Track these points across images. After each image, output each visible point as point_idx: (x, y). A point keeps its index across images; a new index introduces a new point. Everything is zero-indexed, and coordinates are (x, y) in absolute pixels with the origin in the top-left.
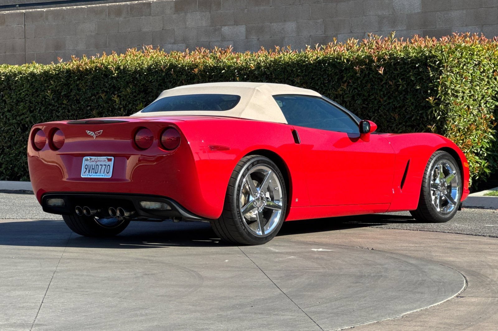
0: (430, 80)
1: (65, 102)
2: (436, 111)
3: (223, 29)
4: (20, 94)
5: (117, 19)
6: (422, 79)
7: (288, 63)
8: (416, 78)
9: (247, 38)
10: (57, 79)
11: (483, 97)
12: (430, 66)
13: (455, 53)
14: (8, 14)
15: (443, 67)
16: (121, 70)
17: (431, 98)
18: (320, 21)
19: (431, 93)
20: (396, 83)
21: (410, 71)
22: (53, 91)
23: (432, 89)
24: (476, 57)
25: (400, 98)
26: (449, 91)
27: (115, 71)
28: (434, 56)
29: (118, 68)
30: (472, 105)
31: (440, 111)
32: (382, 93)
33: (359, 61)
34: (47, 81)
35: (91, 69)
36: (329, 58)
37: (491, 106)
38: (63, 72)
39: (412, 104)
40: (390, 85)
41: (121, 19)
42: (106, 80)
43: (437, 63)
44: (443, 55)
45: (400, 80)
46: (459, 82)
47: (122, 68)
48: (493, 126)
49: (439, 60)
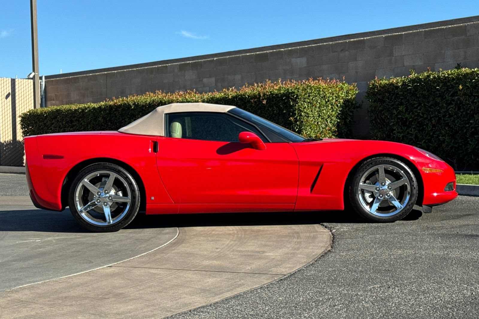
0: (292, 107)
1: (109, 124)
2: (295, 126)
3: (204, 80)
4: (88, 120)
5: (151, 76)
6: (287, 106)
7: (218, 99)
8: (284, 106)
9: (216, 85)
10: (105, 111)
11: (329, 117)
12: (291, 99)
13: (307, 90)
14: (98, 75)
15: (299, 99)
16: (136, 105)
17: (291, 118)
18: (253, 73)
19: (292, 114)
20: (273, 109)
21: (280, 102)
22: (103, 118)
23: (292, 113)
24: (322, 92)
25: (276, 118)
26: (303, 114)
27: (133, 105)
28: (294, 93)
29: (134, 104)
30: (320, 122)
31: (297, 126)
32: (266, 115)
33: (254, 97)
34: (100, 112)
35: (121, 104)
36: (239, 95)
37: (335, 122)
38: (108, 106)
39: (282, 122)
40: (270, 111)
41: (153, 76)
42: (129, 111)
43: (295, 96)
44: (299, 92)
45: (275, 107)
46: (309, 108)
47: (136, 103)
48: (336, 134)
49: (296, 95)
